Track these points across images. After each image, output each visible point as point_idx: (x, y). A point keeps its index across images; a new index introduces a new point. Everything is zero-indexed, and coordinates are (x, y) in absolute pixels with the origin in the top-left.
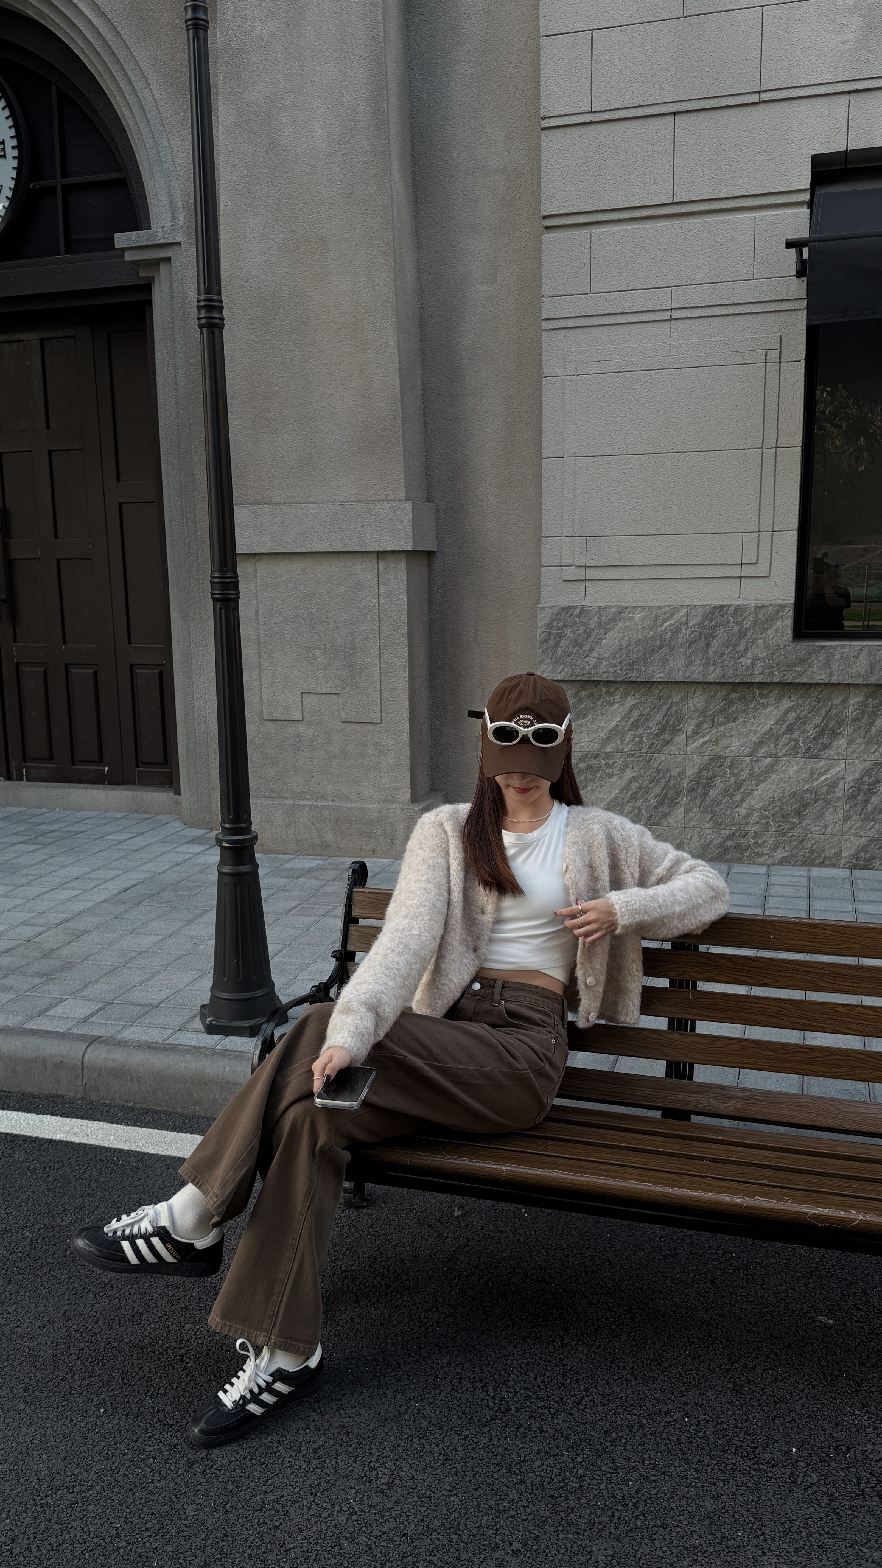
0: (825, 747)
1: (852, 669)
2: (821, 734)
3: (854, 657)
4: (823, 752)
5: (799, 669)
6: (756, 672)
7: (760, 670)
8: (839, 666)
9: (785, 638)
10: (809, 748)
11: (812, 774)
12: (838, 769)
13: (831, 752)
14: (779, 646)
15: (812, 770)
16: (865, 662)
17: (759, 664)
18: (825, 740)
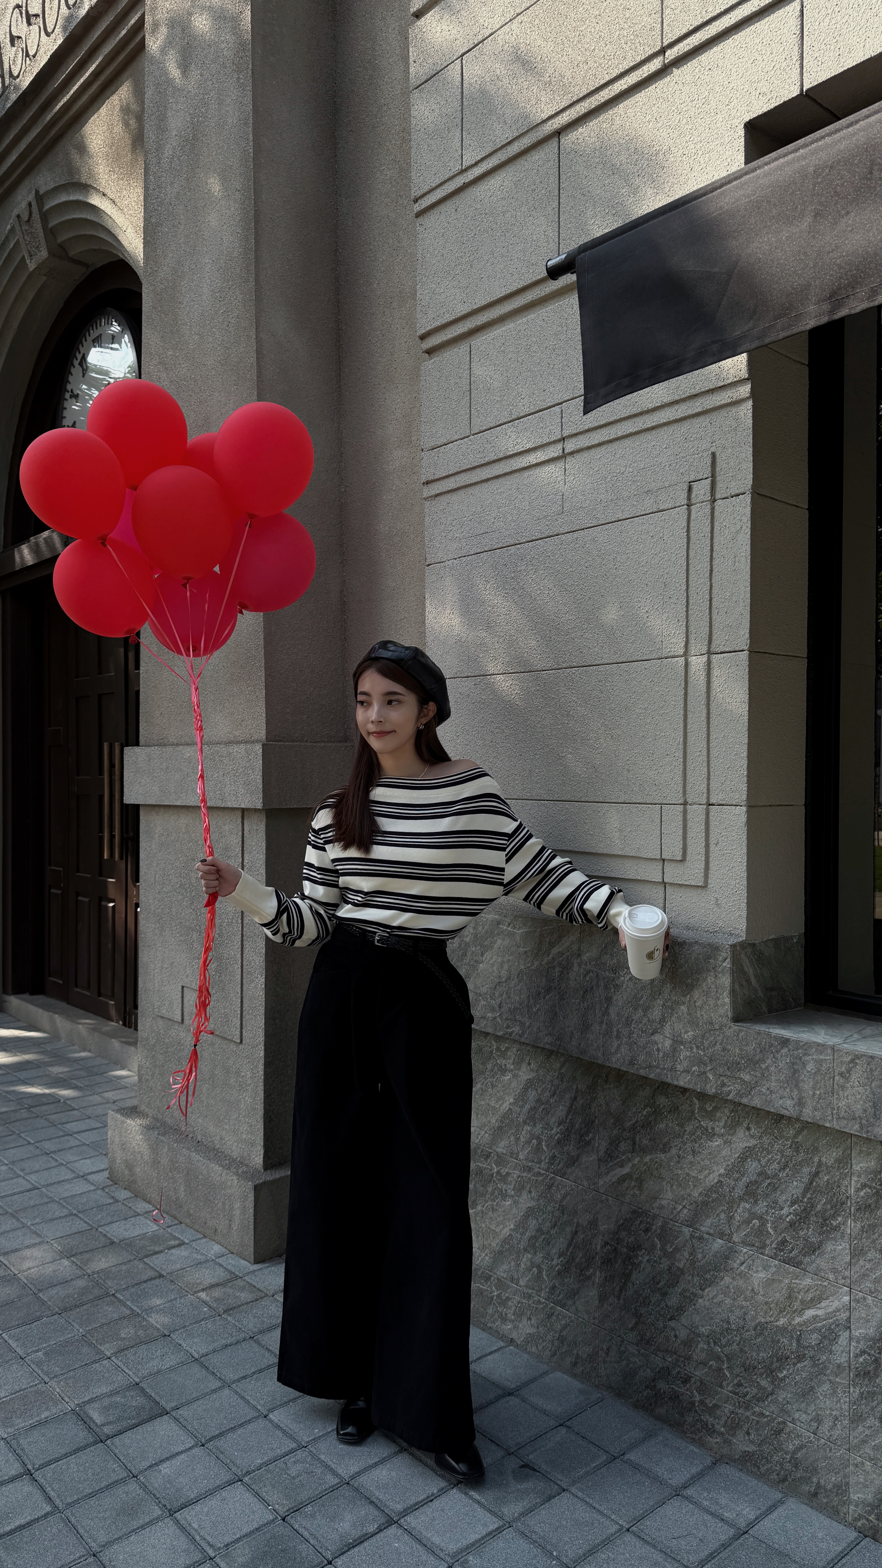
0: (813, 1249)
1: (839, 1099)
2: (803, 1217)
3: (841, 1074)
4: (807, 1259)
5: (747, 1078)
6: (679, 1067)
7: (685, 1064)
8: (814, 1088)
9: (721, 1011)
10: (784, 1242)
11: (790, 1297)
12: (836, 1304)
13: (822, 1262)
14: (711, 1023)
15: (791, 1289)
16: (860, 1089)
17: (684, 1053)
18: (810, 1233)
